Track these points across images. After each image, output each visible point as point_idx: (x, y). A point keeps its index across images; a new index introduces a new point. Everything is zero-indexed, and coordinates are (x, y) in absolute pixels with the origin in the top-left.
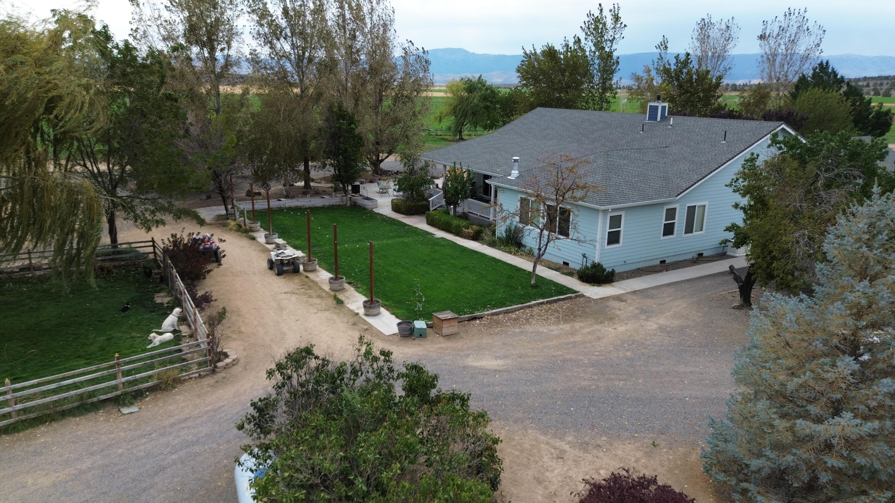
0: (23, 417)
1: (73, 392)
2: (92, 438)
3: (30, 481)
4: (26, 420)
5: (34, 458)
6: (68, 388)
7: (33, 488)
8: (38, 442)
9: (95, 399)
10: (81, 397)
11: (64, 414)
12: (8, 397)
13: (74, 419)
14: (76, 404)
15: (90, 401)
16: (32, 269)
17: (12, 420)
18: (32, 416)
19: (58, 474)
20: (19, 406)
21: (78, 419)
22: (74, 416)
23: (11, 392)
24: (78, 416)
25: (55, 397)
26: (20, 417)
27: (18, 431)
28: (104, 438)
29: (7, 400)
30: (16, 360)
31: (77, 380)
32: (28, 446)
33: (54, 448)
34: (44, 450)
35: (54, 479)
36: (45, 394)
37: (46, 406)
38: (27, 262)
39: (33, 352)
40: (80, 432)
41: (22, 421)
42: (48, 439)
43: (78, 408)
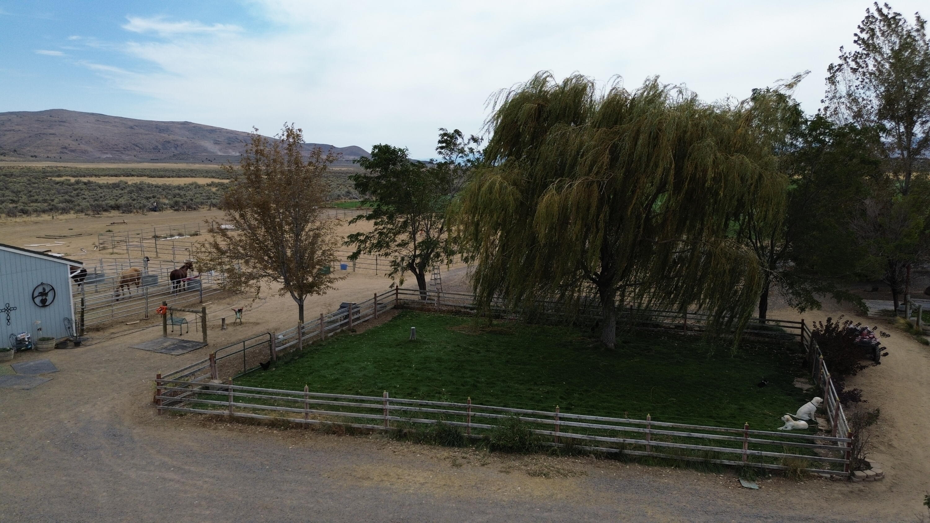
0: (655, 454)
1: (700, 447)
2: (708, 497)
3: (650, 513)
4: (656, 457)
5: (656, 493)
6: (698, 441)
7: (651, 520)
8: (662, 481)
9: (718, 461)
10: (706, 453)
11: (689, 465)
12: (647, 431)
13: (696, 473)
14: (701, 459)
15: (713, 461)
16: (685, 328)
17: (646, 453)
18: (662, 455)
19: (673, 518)
20: (653, 443)
21: (699, 474)
22: (697, 470)
23: (649, 427)
24: (701, 472)
25: (684, 446)
26: (652, 453)
27: (648, 465)
28: (720, 502)
29: (646, 433)
30: (658, 403)
31: (705, 435)
32: (654, 481)
33: (674, 492)
34: (666, 490)
35: (669, 520)
36: (676, 439)
37: (675, 450)
38: (682, 322)
39: (673, 400)
40: (699, 488)
41: (654, 458)
42: (671, 482)
43: (701, 463)
